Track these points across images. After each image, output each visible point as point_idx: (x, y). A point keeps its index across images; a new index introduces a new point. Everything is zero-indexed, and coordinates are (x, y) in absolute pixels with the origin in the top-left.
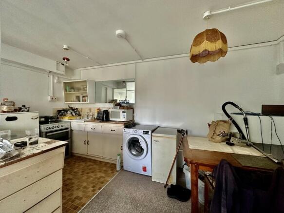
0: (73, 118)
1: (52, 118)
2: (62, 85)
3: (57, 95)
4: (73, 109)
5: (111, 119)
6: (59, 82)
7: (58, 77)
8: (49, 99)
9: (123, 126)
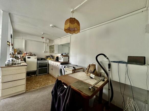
0: (50, 59)
1: (43, 59)
2: (49, 47)
3: (47, 51)
4: (52, 56)
5: (59, 61)
6: (48, 46)
7: (47, 44)
8: (44, 52)
9: (60, 63)
